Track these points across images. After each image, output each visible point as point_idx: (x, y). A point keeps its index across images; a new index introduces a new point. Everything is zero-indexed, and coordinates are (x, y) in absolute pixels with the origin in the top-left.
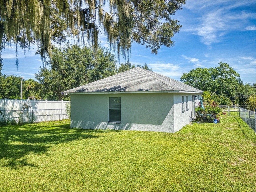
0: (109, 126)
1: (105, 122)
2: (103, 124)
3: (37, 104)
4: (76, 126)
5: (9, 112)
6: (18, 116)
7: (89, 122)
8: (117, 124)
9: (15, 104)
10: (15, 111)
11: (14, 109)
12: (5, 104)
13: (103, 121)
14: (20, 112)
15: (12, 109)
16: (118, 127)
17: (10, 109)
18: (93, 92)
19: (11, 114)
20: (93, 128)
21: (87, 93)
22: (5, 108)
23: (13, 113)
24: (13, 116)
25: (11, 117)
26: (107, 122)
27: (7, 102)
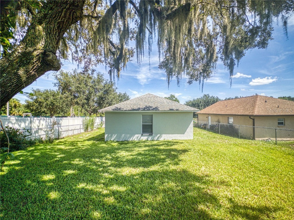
0: (142, 137)
1: (139, 134)
2: (137, 136)
3: (61, 121)
4: (111, 138)
5: (35, 130)
6: (45, 133)
7: (123, 135)
8: (149, 135)
9: (42, 121)
10: (41, 129)
11: (40, 127)
12: (31, 122)
13: (137, 134)
14: (46, 129)
15: (38, 127)
16: (151, 138)
17: (37, 127)
18: (130, 110)
19: (37, 132)
20: (128, 139)
21: (124, 112)
22: (31, 127)
23: (40, 131)
24: (40, 134)
25: (37, 135)
26: (140, 134)
27: (33, 120)
